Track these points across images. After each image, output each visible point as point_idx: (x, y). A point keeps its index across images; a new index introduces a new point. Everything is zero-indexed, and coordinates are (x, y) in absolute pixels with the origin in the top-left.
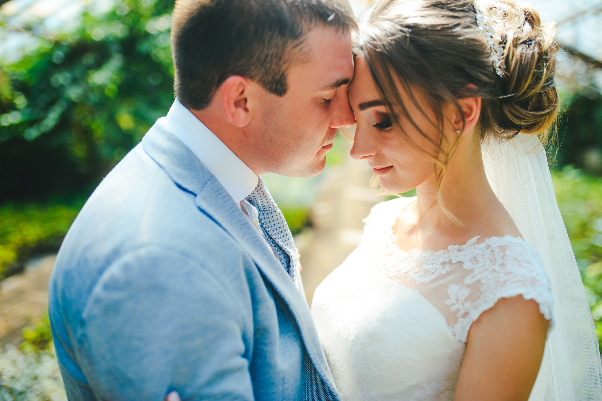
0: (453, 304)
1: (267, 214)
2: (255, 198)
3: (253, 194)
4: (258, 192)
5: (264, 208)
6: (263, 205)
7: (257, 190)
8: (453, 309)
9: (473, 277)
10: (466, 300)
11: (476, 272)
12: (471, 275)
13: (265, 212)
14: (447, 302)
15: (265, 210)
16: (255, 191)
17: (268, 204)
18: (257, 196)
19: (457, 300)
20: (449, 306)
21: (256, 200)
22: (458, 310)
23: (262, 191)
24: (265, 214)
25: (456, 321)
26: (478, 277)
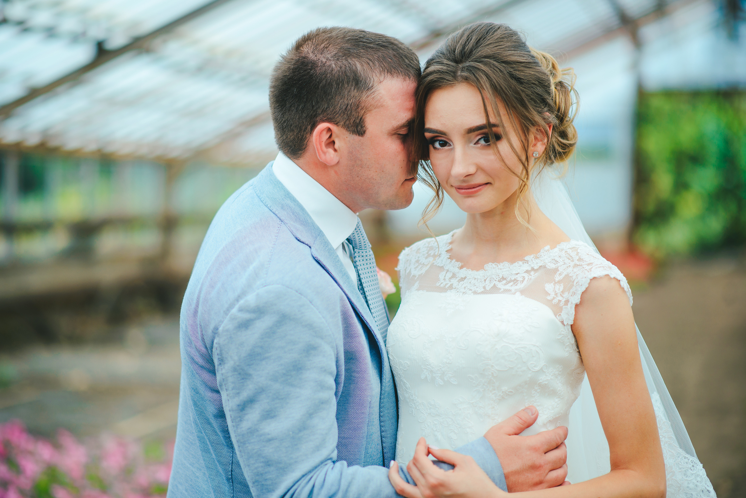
0: (554, 298)
1: (362, 252)
2: (354, 237)
3: (353, 234)
4: (357, 233)
5: (360, 247)
6: (360, 244)
7: (356, 230)
8: (555, 301)
9: (560, 274)
10: (563, 292)
11: (561, 269)
12: (558, 273)
13: (361, 250)
14: (549, 298)
15: (361, 248)
16: (355, 231)
17: (365, 243)
18: (356, 236)
19: (556, 294)
20: (552, 300)
21: (355, 239)
22: (560, 301)
23: (361, 232)
24: (361, 253)
25: (561, 309)
26: (565, 273)
